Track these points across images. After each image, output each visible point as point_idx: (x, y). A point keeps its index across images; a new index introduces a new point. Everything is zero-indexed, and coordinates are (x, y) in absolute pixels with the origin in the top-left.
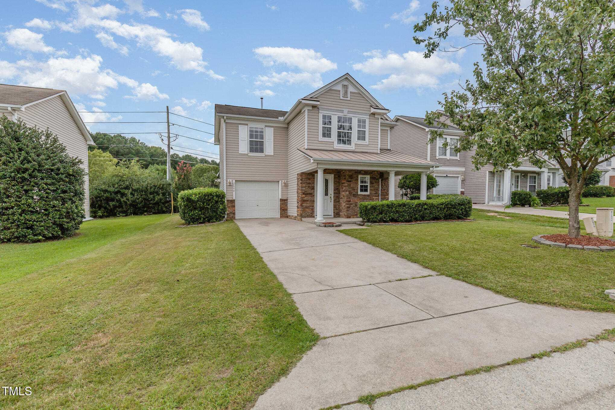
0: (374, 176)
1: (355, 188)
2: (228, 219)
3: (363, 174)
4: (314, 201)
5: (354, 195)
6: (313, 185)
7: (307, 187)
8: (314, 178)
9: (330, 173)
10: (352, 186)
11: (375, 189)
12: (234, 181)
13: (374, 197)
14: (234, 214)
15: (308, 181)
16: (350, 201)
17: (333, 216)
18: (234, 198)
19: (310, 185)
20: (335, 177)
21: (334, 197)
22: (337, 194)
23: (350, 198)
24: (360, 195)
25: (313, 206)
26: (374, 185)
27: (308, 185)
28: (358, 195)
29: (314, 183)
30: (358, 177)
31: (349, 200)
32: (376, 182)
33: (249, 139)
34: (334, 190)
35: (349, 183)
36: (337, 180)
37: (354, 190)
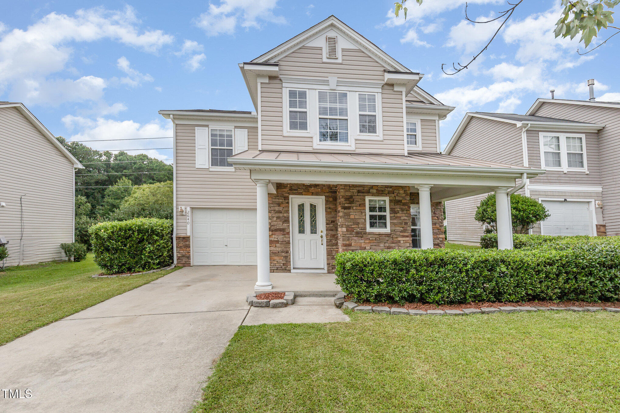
0: (397, 198)
1: (359, 221)
2: (179, 265)
3: (373, 195)
4: (289, 243)
5: (357, 233)
6: (285, 215)
7: (275, 219)
8: (288, 203)
9: (317, 194)
10: (352, 217)
11: (401, 223)
12: (188, 209)
13: (400, 239)
14: (189, 257)
15: (277, 208)
16: (350, 245)
17: (326, 271)
18: (188, 234)
19: (281, 215)
20: (327, 202)
21: (327, 235)
22: (332, 230)
23: (348, 240)
24: (370, 234)
25: (287, 252)
26: (398, 215)
27: (277, 215)
28: (365, 233)
29: (287, 212)
30: (364, 200)
31: (347, 243)
32: (402, 210)
33: (211, 147)
34: (327, 224)
35: (345, 211)
36: (332, 207)
37: (358, 224)
